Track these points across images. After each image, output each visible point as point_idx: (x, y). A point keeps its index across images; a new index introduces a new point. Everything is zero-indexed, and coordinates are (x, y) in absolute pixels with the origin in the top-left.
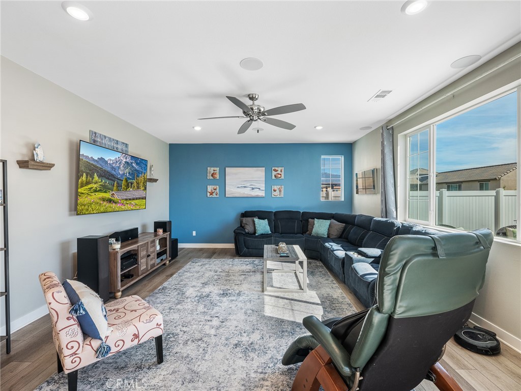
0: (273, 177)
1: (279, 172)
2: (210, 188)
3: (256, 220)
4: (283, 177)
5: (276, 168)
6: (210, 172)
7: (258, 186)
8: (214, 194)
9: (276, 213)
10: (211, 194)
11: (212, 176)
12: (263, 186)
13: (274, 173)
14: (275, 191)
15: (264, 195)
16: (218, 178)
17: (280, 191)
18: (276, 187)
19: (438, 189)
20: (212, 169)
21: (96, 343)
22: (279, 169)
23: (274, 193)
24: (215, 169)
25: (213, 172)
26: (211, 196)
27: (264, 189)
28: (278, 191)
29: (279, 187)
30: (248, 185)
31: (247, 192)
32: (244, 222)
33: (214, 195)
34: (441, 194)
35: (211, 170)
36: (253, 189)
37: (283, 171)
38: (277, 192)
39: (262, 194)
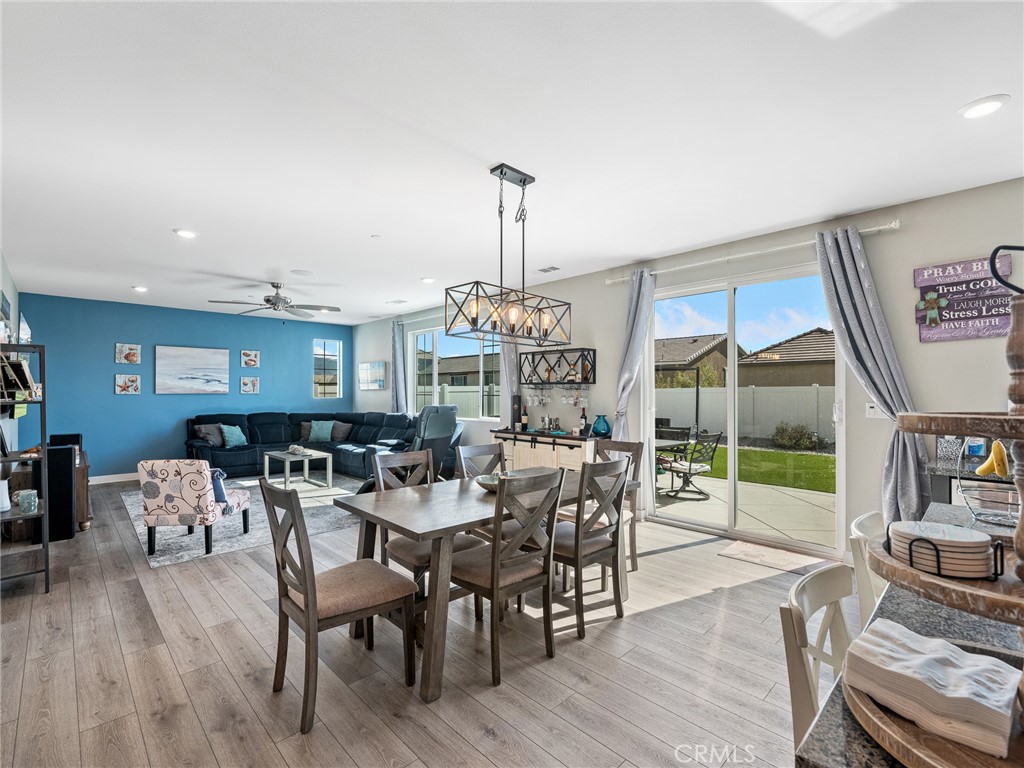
0: (243, 365)
1: (252, 357)
2: (121, 380)
3: (225, 428)
4: (258, 365)
5: (248, 352)
6: (121, 352)
7: (217, 376)
8: (130, 389)
9: (251, 418)
10: (125, 388)
11: (126, 357)
12: (225, 378)
13: (244, 359)
14: (245, 384)
15: (227, 390)
16: (139, 362)
17: (254, 385)
18: (247, 380)
19: (440, 384)
20: (127, 346)
21: (223, 505)
22: (253, 353)
23: (243, 388)
24: (134, 346)
25: (128, 351)
26: (123, 393)
27: (227, 381)
28: (250, 385)
29: (252, 379)
30: (199, 375)
31: (198, 386)
32: (203, 431)
33: (131, 391)
34: (443, 389)
35: (126, 348)
36: (208, 381)
37: (258, 356)
38: (249, 388)
39: (225, 389)
